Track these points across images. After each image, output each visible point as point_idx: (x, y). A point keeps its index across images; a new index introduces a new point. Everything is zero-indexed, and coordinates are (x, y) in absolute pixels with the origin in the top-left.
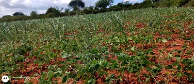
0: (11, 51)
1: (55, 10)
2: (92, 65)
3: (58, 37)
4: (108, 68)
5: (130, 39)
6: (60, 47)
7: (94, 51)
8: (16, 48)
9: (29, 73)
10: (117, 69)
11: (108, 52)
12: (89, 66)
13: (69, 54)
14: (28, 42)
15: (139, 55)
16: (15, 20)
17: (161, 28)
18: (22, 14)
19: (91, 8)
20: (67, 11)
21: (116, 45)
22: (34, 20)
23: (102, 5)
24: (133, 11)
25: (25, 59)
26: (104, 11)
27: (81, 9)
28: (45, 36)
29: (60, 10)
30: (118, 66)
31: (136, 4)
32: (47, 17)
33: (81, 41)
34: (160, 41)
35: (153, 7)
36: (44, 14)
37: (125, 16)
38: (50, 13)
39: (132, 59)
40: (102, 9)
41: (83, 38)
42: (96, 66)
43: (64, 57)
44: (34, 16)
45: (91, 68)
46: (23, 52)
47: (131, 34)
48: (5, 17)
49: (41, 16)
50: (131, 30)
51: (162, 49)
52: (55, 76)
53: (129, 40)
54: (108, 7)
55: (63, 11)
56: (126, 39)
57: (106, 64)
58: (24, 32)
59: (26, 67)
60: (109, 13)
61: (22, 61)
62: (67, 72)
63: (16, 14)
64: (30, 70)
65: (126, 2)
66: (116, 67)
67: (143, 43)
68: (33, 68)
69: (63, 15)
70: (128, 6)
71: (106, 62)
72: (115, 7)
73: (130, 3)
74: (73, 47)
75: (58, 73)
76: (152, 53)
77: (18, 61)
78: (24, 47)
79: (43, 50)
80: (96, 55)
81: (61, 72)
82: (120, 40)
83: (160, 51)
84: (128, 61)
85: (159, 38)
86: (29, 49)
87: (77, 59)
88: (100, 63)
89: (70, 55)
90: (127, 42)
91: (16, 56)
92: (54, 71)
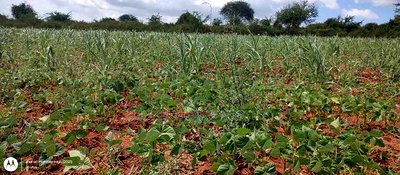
0: (100, 81)
1: (194, 18)
2: (236, 138)
3: (187, 72)
4: (267, 150)
5: (335, 100)
6: (185, 91)
7: (247, 110)
8: (110, 77)
9: (123, 126)
10: (285, 156)
11: (277, 118)
12: (229, 137)
13: (197, 106)
14: (131, 70)
15: (342, 139)
16: (121, 28)
18: (134, 19)
19: (266, 22)
20: (217, 23)
22: (152, 33)
23: (291, 18)
24: (360, 40)
25: (119, 98)
26: (293, 32)
27: (245, 22)
29: (203, 19)
30: (289, 152)
32: (177, 31)
33: (227, 86)
36: (172, 25)
37: (337, 49)
38: (185, 24)
39: (324, 144)
40: (289, 28)
42: (241, 139)
43: (188, 110)
44: (155, 25)
45: (232, 142)
46: (119, 88)
47: (342, 90)
48: (106, 20)
49: (168, 28)
50: (343, 83)
52: (160, 140)
53: (333, 104)
54: (303, 25)
55: (208, 23)
56: (325, 100)
57: (265, 140)
58: (130, 52)
59: (121, 115)
60: (303, 38)
61: (114, 102)
63: (125, 18)
64: (124, 122)
65: (347, 20)
66: (284, 152)
67: (365, 117)
68: (130, 120)
69: (205, 30)
70: (349, 28)
71: (264, 138)
72: (319, 26)
73: (355, 21)
74: (208, 95)
75: (167, 137)
77: (108, 101)
78: (123, 78)
79: (155, 91)
80: (251, 121)
81: (171, 136)
82: (312, 99)
84: (314, 145)
86: (131, 84)
88: (252, 137)
89: (200, 109)
90: (325, 106)
91: (107, 92)
92: (161, 130)
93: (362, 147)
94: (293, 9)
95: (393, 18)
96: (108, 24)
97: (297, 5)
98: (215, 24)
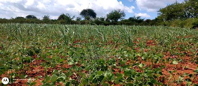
0: (20, 51)
1: (67, 17)
2: (97, 76)
3: (67, 44)
4: (112, 81)
5: (139, 55)
6: (67, 54)
7: (100, 62)
8: (25, 49)
9: (34, 74)
10: (121, 83)
11: (115, 65)
12: (94, 76)
13: (75, 61)
14: (37, 44)
15: (146, 73)
16: (28, 22)
17: (172, 48)
18: (34, 18)
19: (103, 19)
20: (78, 19)
21: (124, 60)
22: (46, 25)
23: (114, 17)
24: (145, 27)
25: (32, 60)
26: (115, 23)
27: (93, 19)
28: (55, 41)
29: (71, 17)
30: (123, 81)
31: (148, 21)
32: (58, 23)
33: (89, 50)
34: (170, 62)
35: (165, 25)
36: (55, 20)
37: (136, 31)
38: (62, 20)
39: (138, 76)
40: (113, 21)
41: (91, 47)
42: (100, 77)
43: (71, 63)
44: (46, 20)
45: (95, 78)
46: (31, 54)
47: (140, 50)
48: (18, 18)
49: (53, 21)
50: (140, 46)
51: (172, 71)
52: (58, 80)
53: (138, 57)
54: (119, 20)
55: (75, 19)
56: (134, 55)
57: (111, 76)
58: (34, 34)
59: (33, 69)
60: (120, 26)
61: (29, 61)
62: (70, 79)
63: (29, 17)
64: (35, 72)
65: (138, 18)
66: (121, 82)
67: (152, 62)
68: (38, 71)
69: (73, 23)
70: (139, 22)
71: (111, 75)
72: (126, 21)
74: (80, 55)
75: (62, 79)
76: (160, 73)
77: (25, 61)
78: (32, 49)
79: (51, 55)
80: (102, 67)
81: (64, 78)
82: (129, 55)
83: (170, 72)
84: (134, 77)
85: (169, 58)
86: (37, 52)
87: (83, 67)
88: (105, 75)
89: (76, 63)
90: (135, 58)
91: (24, 56)
92: (58, 75)
93: (154, 76)
94: (115, 13)
95: (157, 17)
96: (20, 20)
97: (116, 11)
98: (78, 20)
